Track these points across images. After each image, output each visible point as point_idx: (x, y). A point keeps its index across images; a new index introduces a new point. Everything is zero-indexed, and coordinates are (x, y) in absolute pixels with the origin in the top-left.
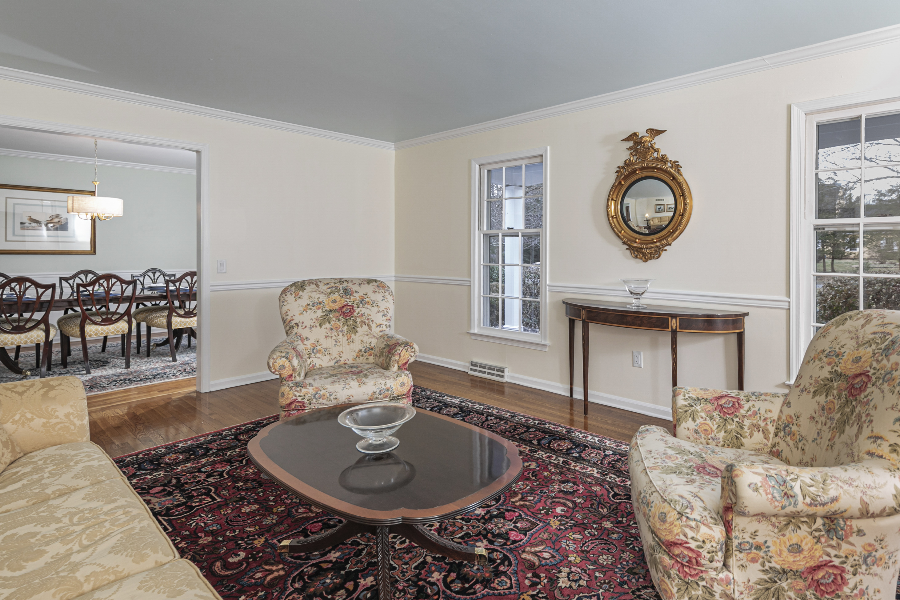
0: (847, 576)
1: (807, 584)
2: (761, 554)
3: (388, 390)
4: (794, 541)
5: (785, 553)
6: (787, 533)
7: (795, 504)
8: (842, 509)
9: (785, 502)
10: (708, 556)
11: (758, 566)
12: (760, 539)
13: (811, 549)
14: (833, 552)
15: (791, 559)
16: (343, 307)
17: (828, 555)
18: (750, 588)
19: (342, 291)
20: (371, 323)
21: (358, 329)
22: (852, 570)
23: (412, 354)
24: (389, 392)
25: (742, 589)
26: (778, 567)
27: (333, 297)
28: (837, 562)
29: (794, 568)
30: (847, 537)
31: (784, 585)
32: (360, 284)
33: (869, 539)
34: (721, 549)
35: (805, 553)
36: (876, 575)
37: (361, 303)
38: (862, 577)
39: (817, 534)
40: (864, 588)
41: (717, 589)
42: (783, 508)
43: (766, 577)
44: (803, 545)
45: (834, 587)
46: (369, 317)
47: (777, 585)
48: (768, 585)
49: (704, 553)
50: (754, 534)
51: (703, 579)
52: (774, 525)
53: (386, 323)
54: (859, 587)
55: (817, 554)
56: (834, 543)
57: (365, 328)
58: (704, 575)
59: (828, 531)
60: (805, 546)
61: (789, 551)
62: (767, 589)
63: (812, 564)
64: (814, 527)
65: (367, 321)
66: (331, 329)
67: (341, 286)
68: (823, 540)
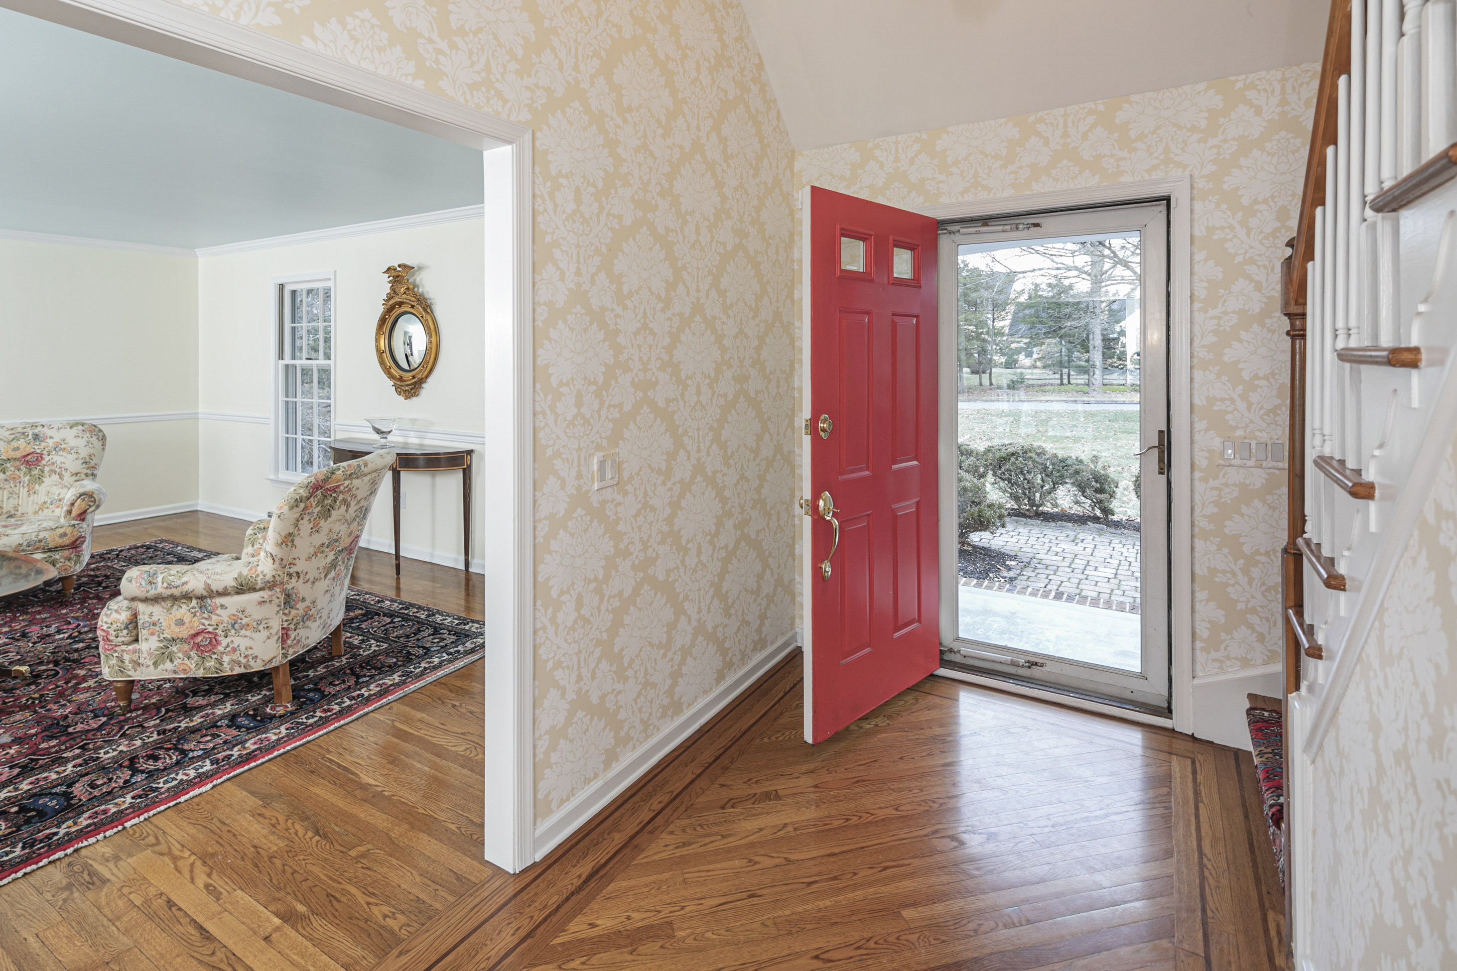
0: (219, 639)
1: (190, 646)
2: (157, 628)
3: (40, 541)
4: (178, 617)
5: (173, 626)
6: (173, 611)
7: (156, 588)
8: (191, 589)
9: (149, 587)
10: (114, 633)
11: (155, 638)
12: (155, 618)
13: (190, 622)
14: (206, 622)
15: (177, 630)
16: (28, 455)
17: (204, 625)
18: (150, 654)
19: (30, 437)
20: (64, 472)
21: (44, 479)
22: (223, 634)
23: (91, 504)
24: (42, 544)
25: (145, 655)
26: (169, 637)
27: (15, 444)
28: (210, 629)
29: (180, 636)
30: (214, 610)
31: (175, 649)
32: (59, 429)
33: (232, 610)
34: (126, 628)
35: (187, 625)
36: (246, 636)
37: (55, 449)
38: (232, 638)
39: (193, 610)
40: (236, 646)
41: (126, 657)
42: (148, 592)
43: (161, 645)
44: (185, 619)
45: (210, 647)
46: (63, 465)
47: (169, 650)
48: (163, 651)
49: (111, 632)
50: (151, 615)
51: (116, 651)
52: (163, 607)
53: (89, 472)
54: (231, 646)
55: (195, 624)
56: (206, 615)
57: (55, 477)
58: (117, 649)
59: (201, 608)
60: (187, 620)
61: (176, 625)
62: (163, 653)
63: (193, 632)
64: (191, 606)
65: (58, 470)
66: (6, 480)
67: (31, 433)
68: (198, 614)
